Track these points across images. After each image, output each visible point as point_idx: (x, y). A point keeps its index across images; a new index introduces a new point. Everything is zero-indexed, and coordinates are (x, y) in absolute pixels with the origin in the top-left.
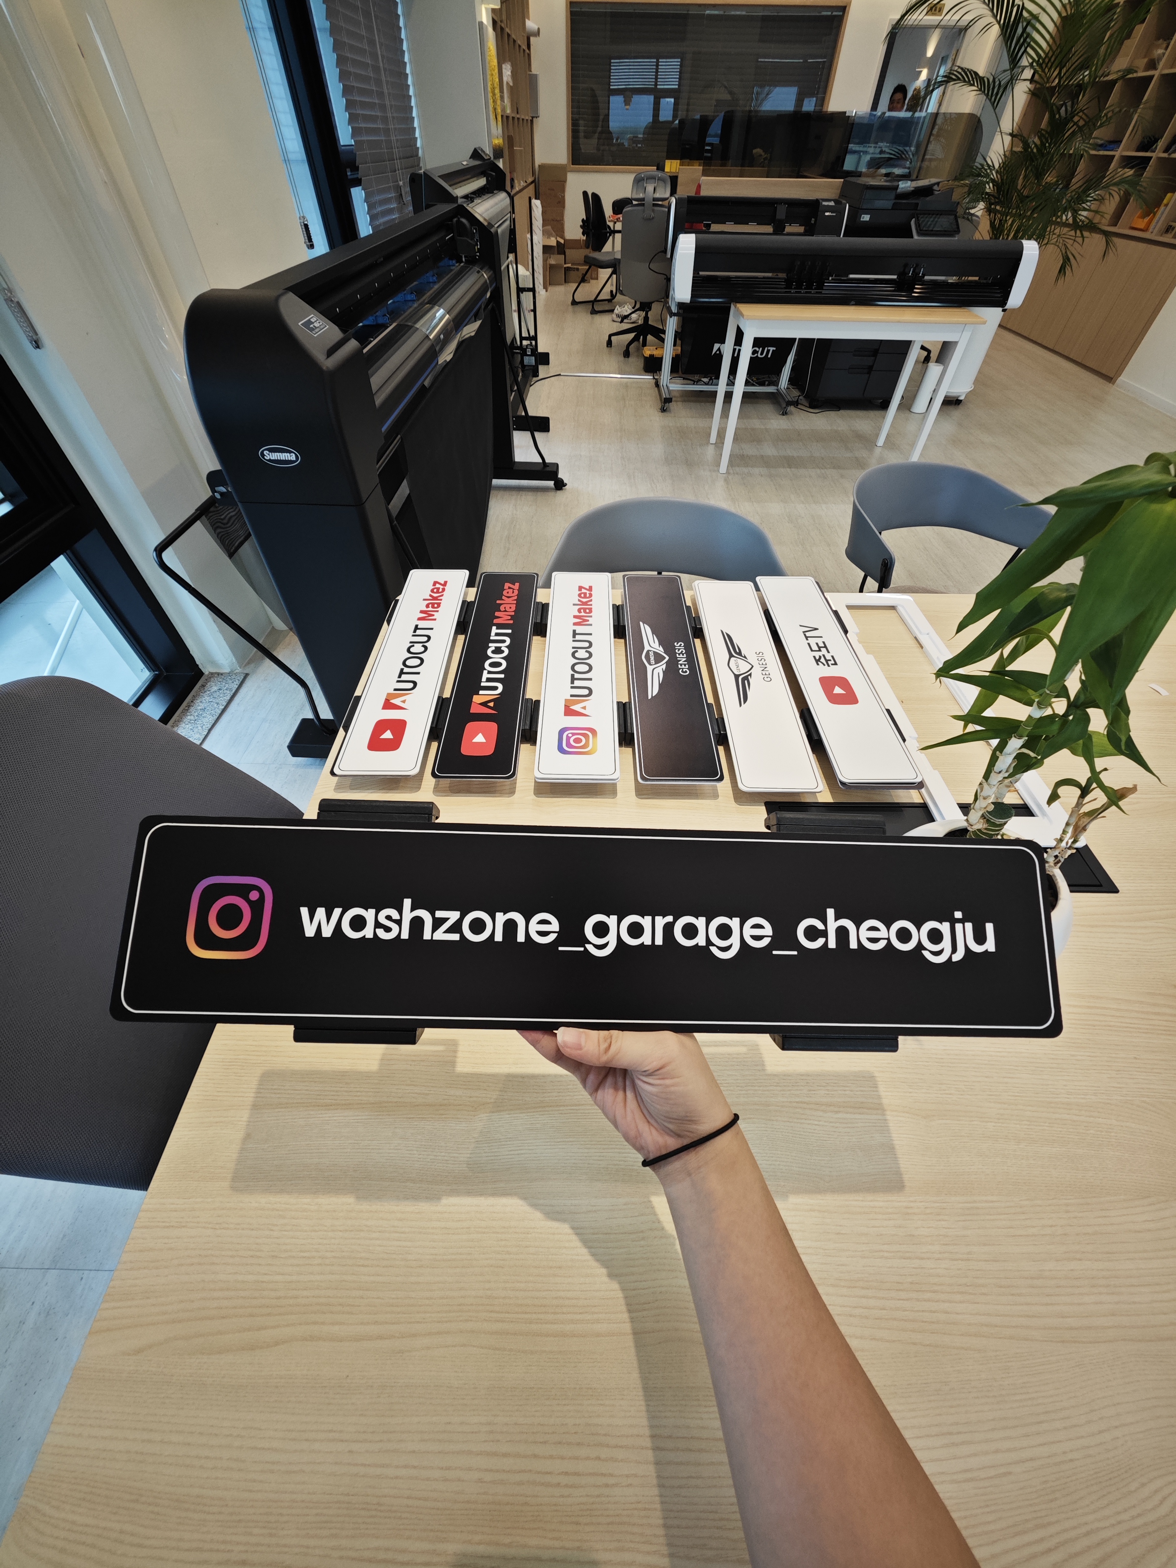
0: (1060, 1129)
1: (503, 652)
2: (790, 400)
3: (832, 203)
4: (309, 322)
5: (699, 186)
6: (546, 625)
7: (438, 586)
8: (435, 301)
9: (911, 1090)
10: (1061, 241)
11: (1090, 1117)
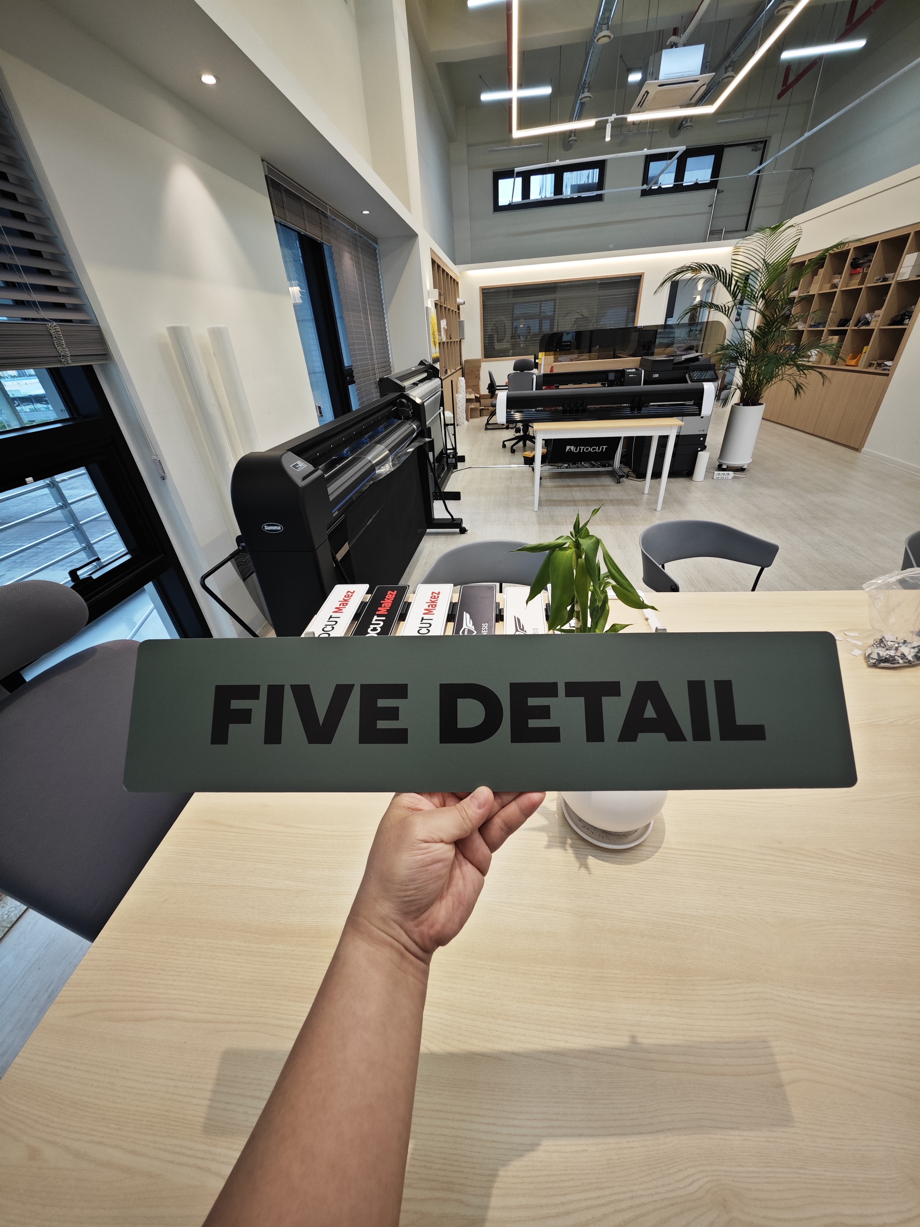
0: (674, 931)
1: (377, 630)
2: (621, 474)
3: (634, 370)
4: (297, 464)
5: (552, 367)
6: (407, 614)
7: (349, 593)
8: (379, 442)
9: (576, 899)
10: (792, 378)
11: (698, 924)
